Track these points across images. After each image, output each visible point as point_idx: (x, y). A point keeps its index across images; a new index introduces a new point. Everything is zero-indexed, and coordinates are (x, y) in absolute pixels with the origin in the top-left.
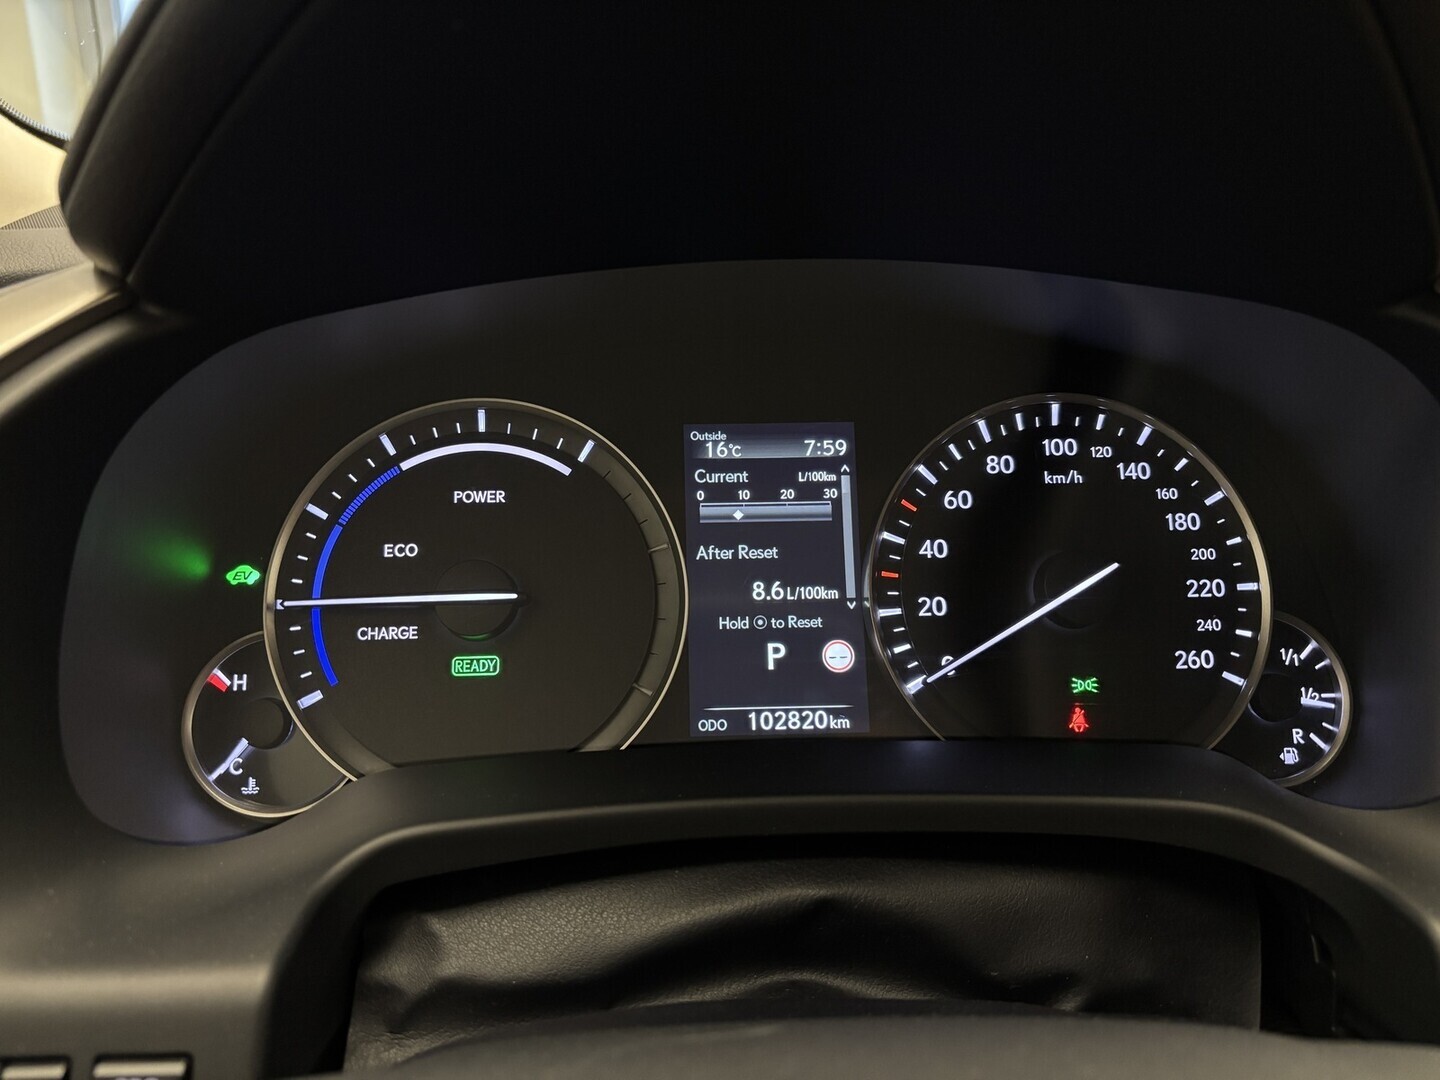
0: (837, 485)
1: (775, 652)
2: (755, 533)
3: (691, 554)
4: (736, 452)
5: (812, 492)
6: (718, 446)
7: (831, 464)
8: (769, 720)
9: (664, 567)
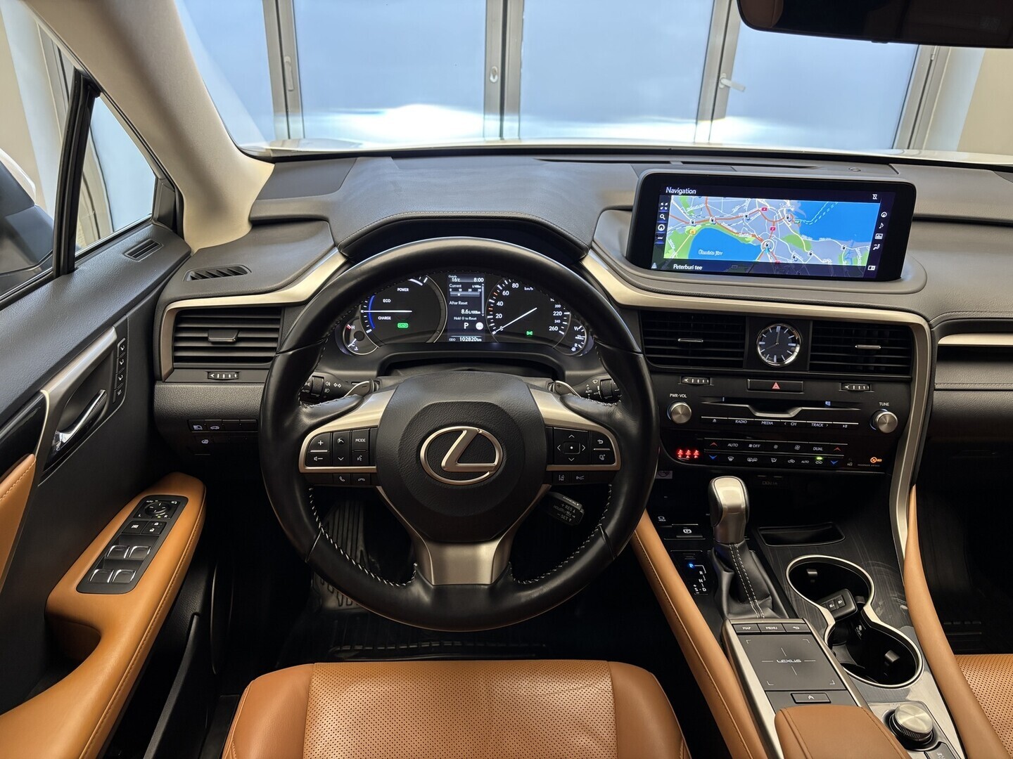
0: (481, 288)
1: (466, 325)
2: (462, 298)
3: (448, 303)
4: (459, 280)
5: (475, 290)
6: (455, 279)
7: (480, 284)
8: (464, 339)
9: (442, 305)
